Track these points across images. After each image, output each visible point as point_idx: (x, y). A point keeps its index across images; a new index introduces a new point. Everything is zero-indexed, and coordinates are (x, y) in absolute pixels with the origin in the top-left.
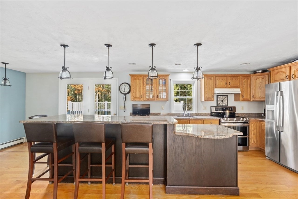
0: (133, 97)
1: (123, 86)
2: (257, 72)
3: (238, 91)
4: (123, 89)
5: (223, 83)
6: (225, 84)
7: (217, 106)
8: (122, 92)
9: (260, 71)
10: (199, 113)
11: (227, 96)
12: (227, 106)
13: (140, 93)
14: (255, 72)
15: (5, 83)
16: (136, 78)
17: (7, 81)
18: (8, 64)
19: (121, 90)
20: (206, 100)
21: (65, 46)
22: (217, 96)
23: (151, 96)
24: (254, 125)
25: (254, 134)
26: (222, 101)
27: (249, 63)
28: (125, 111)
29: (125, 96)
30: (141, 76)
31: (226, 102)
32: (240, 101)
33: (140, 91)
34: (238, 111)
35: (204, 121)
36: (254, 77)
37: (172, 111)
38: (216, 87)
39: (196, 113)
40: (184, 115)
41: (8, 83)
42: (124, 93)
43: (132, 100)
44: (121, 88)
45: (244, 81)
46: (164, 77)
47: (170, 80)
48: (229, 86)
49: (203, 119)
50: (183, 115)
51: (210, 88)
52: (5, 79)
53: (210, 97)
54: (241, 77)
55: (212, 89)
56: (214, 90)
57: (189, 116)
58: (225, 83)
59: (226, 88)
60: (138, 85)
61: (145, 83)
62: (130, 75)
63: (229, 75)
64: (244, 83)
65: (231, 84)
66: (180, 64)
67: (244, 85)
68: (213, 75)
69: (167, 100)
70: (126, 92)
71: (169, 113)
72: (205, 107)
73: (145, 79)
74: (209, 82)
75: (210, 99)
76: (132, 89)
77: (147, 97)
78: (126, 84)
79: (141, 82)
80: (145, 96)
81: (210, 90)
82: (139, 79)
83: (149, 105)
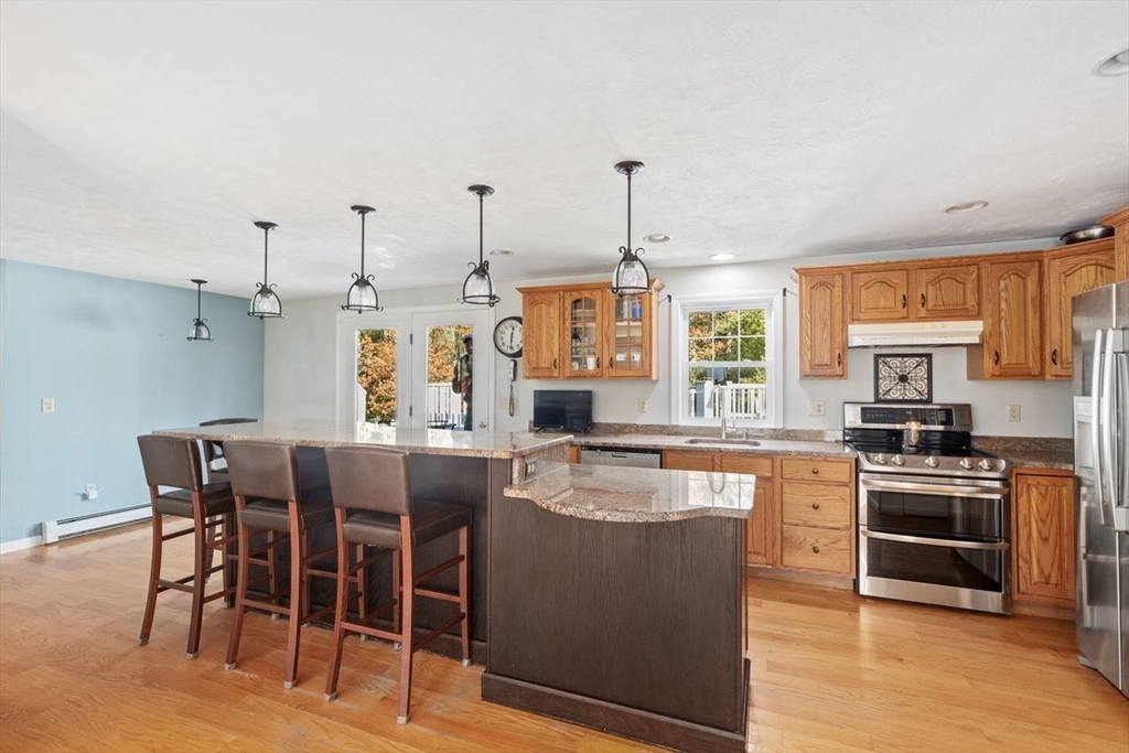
0: (530, 364)
1: (506, 328)
2: (1081, 235)
3: (971, 330)
4: (507, 340)
5: (889, 300)
6: (900, 306)
7: (878, 401)
8: (504, 349)
9: (1097, 231)
10: (789, 431)
11: (929, 356)
12: (929, 401)
13: (552, 353)
14: (1070, 237)
15: (198, 332)
16: (537, 298)
17: (203, 329)
18: (205, 282)
19: (500, 343)
20: (806, 376)
21: (266, 226)
22: (877, 357)
23: (591, 363)
24: (1043, 497)
25: (1045, 540)
26: (903, 379)
27: (986, 204)
28: (512, 415)
29: (512, 364)
30: (553, 290)
31: (923, 386)
32: (983, 379)
33: (550, 345)
34: (983, 427)
35: (784, 462)
36: (1058, 262)
37: (677, 420)
38: (854, 320)
39: (774, 430)
40: (724, 437)
41: (205, 334)
42: (510, 351)
43: (528, 378)
44: (499, 335)
45: (1002, 284)
47: (669, 297)
48: (923, 312)
49: (777, 453)
50: (720, 437)
51: (828, 323)
52: (199, 323)
53: (827, 361)
54: (984, 265)
55: (838, 326)
56: (844, 329)
57: (744, 439)
58: (900, 297)
59: (905, 319)
60: (544, 325)
61: (566, 315)
62: (520, 290)
63: (921, 264)
64: (1003, 294)
65: (930, 304)
66: (666, 238)
67: (1003, 305)
68: (840, 271)
69: (647, 377)
70: (516, 350)
71: (666, 423)
72: (820, 406)
73: (568, 302)
74: (822, 298)
75: (828, 372)
76: (527, 338)
77: (576, 365)
78: (515, 323)
79: (554, 312)
80: (568, 361)
81: (826, 335)
82: (550, 304)
83: (590, 392)
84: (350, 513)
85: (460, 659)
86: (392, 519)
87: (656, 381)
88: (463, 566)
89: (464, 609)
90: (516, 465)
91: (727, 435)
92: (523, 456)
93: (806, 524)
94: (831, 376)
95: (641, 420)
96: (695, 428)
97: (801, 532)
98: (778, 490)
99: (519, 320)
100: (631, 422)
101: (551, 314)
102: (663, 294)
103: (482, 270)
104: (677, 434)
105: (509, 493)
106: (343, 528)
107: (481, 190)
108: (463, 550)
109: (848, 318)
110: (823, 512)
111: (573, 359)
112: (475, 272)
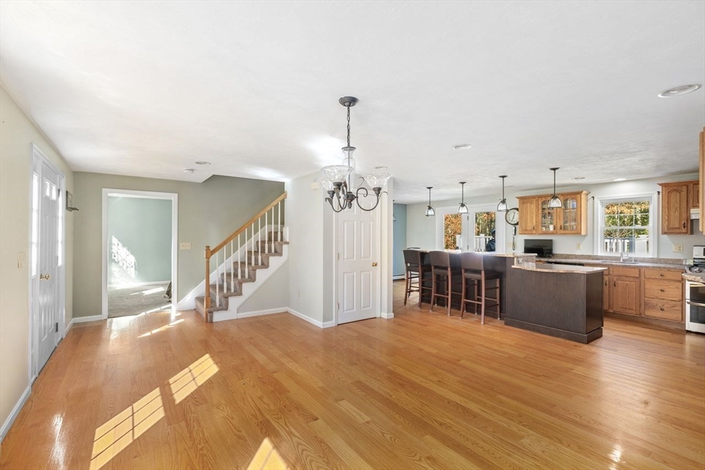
0: (522, 228)
1: (511, 213)
4: (511, 218)
8: (510, 222)
13: (532, 224)
16: (526, 201)
19: (508, 219)
23: (551, 228)
28: (514, 250)
29: (514, 228)
30: (533, 197)
33: (531, 220)
35: (646, 270)
37: (597, 253)
38: (694, 207)
40: (622, 261)
42: (513, 223)
43: (521, 234)
44: (508, 216)
46: (572, 197)
47: (593, 197)
49: (641, 267)
51: (678, 208)
53: (677, 226)
55: (684, 210)
56: (688, 211)
60: (529, 212)
61: (539, 208)
62: (517, 198)
66: (583, 178)
68: (686, 184)
69: (579, 233)
70: (516, 222)
71: (591, 254)
72: (680, 247)
73: (540, 202)
74: (675, 197)
75: (678, 231)
76: (521, 217)
77: (544, 229)
78: (515, 211)
79: (533, 206)
80: (540, 227)
81: (677, 214)
82: (531, 203)
83: (552, 240)
84: (466, 271)
85: (497, 318)
86: (479, 272)
87: (586, 236)
88: (498, 290)
89: (498, 303)
90: (515, 259)
91: (623, 260)
92: (518, 257)
93: (657, 298)
94: (680, 233)
95: (578, 253)
96: (606, 257)
97: (654, 301)
98: (642, 283)
99: (517, 209)
100: (573, 253)
101: (532, 208)
102: (590, 196)
103: (504, 202)
104: (597, 259)
105: (513, 267)
106: (465, 275)
107: (503, 177)
108: (498, 285)
109: (691, 205)
110: (667, 293)
111: (543, 226)
112: (501, 202)
